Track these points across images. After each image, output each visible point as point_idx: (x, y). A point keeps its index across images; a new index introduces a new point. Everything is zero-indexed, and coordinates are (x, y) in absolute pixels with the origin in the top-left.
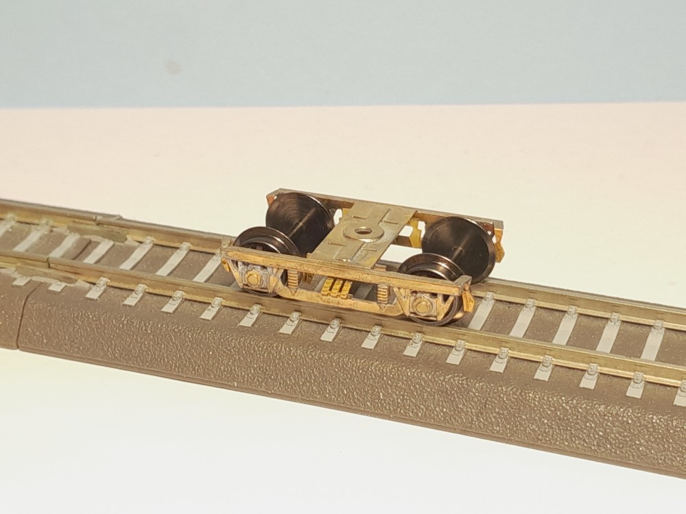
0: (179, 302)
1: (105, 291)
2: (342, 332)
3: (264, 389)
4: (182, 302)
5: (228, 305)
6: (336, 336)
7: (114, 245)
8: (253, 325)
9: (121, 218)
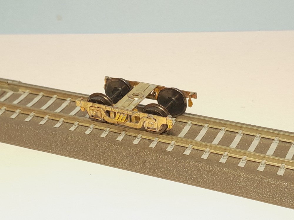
0: (32, 117)
1: (4, 112)
2: (94, 130)
3: (61, 153)
4: (33, 117)
5: (51, 118)
6: (91, 132)
7: (14, 93)
8: (59, 127)
9: (20, 82)
